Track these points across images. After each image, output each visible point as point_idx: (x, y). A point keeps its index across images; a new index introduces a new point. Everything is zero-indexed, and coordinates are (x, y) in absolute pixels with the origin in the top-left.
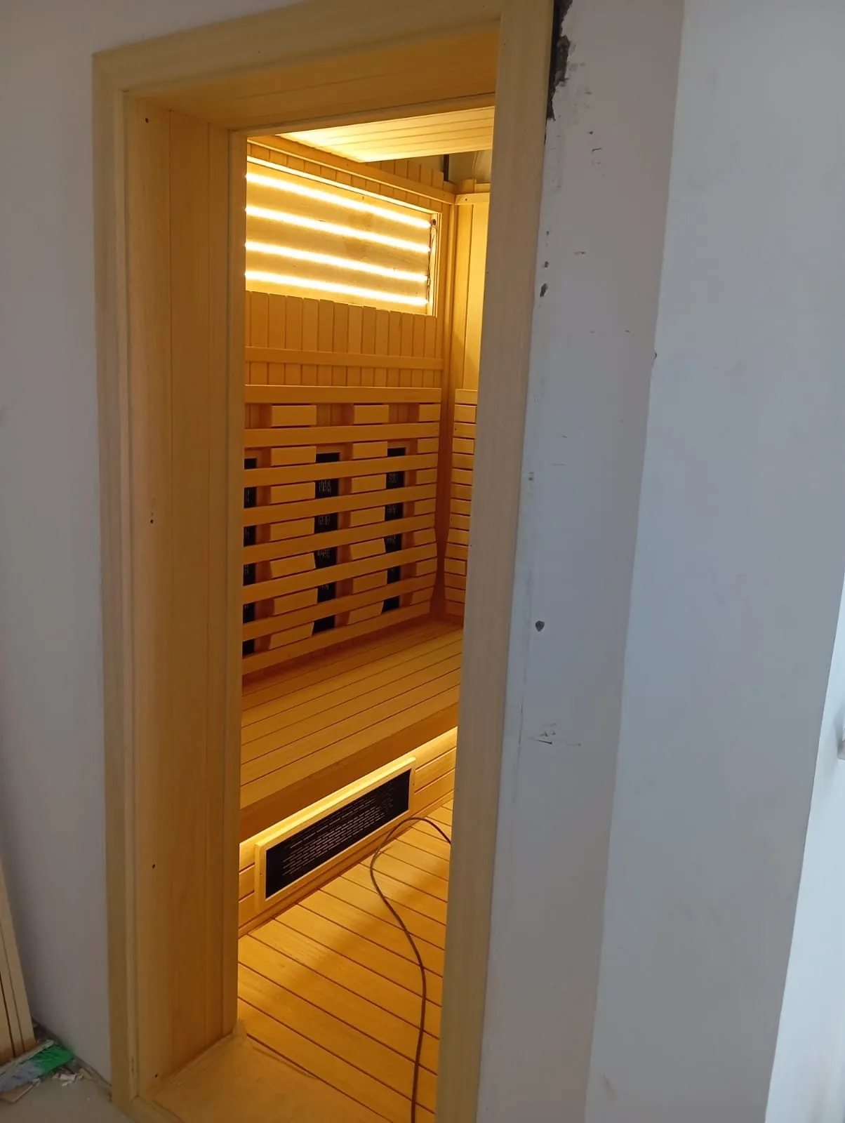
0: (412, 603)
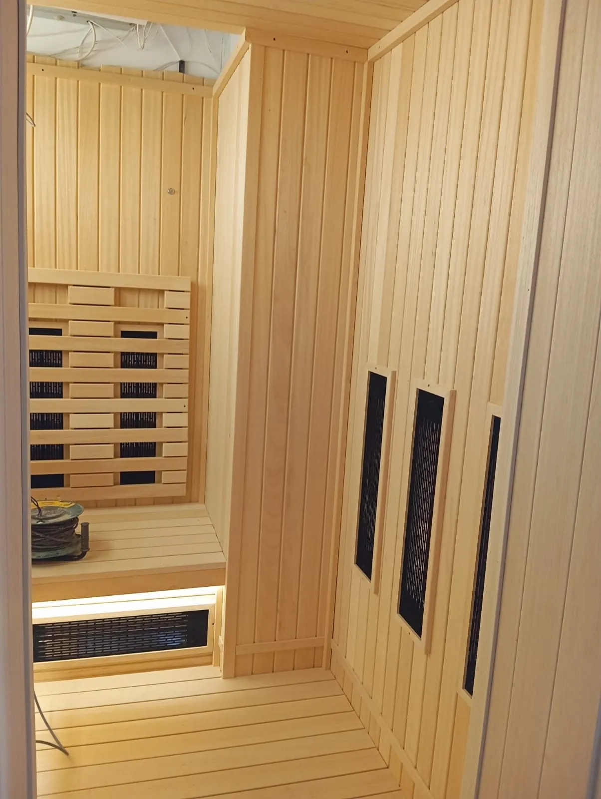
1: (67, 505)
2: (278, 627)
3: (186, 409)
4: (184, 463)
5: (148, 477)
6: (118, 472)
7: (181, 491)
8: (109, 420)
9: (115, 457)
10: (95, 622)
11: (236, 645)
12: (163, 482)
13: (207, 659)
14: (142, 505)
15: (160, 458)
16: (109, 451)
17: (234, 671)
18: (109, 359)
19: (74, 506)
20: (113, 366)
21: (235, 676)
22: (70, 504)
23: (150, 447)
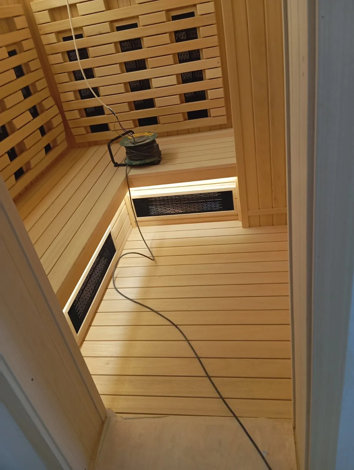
0: (58, 144)
1: (150, 134)
2: (273, 200)
3: (219, 65)
4: (222, 102)
5: (203, 114)
6: (186, 112)
7: (223, 120)
8: (173, 80)
9: (182, 102)
10: (163, 197)
11: (248, 210)
12: (212, 116)
13: (235, 217)
14: (203, 131)
15: (208, 100)
16: (176, 100)
17: (248, 224)
18: (166, 38)
19: (154, 134)
20: (169, 42)
21: (250, 227)
22: (152, 134)
23: (202, 93)
